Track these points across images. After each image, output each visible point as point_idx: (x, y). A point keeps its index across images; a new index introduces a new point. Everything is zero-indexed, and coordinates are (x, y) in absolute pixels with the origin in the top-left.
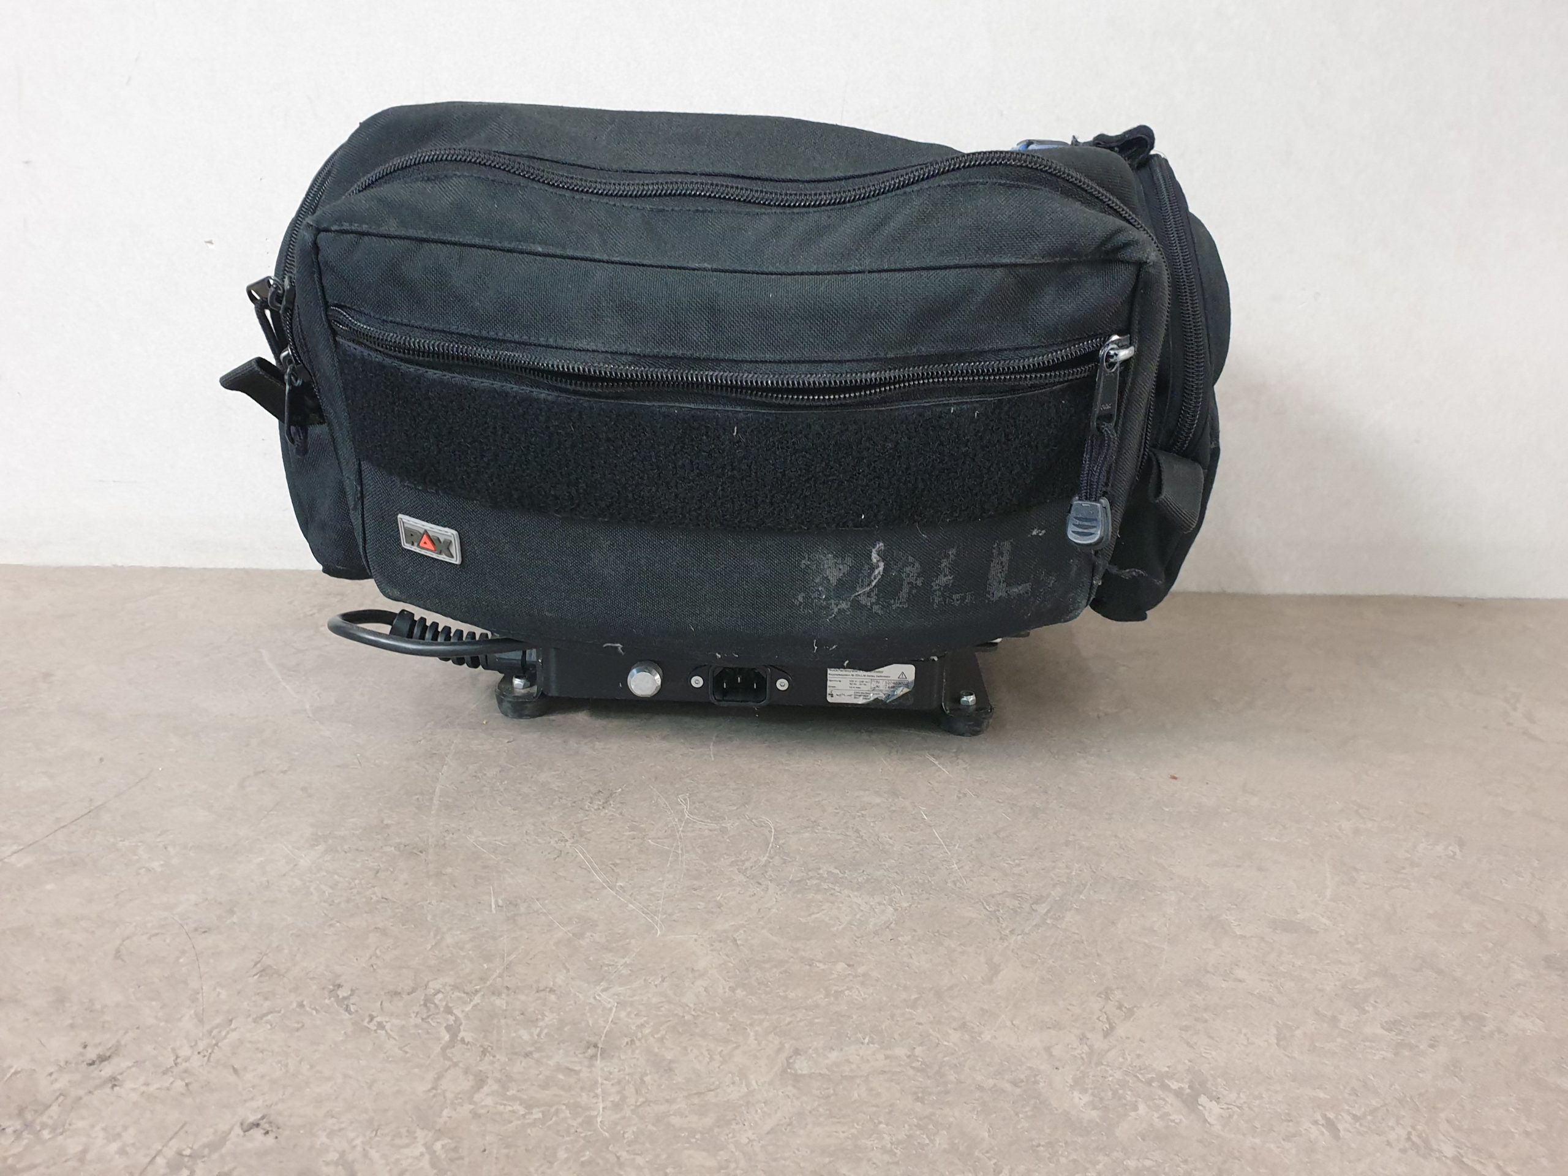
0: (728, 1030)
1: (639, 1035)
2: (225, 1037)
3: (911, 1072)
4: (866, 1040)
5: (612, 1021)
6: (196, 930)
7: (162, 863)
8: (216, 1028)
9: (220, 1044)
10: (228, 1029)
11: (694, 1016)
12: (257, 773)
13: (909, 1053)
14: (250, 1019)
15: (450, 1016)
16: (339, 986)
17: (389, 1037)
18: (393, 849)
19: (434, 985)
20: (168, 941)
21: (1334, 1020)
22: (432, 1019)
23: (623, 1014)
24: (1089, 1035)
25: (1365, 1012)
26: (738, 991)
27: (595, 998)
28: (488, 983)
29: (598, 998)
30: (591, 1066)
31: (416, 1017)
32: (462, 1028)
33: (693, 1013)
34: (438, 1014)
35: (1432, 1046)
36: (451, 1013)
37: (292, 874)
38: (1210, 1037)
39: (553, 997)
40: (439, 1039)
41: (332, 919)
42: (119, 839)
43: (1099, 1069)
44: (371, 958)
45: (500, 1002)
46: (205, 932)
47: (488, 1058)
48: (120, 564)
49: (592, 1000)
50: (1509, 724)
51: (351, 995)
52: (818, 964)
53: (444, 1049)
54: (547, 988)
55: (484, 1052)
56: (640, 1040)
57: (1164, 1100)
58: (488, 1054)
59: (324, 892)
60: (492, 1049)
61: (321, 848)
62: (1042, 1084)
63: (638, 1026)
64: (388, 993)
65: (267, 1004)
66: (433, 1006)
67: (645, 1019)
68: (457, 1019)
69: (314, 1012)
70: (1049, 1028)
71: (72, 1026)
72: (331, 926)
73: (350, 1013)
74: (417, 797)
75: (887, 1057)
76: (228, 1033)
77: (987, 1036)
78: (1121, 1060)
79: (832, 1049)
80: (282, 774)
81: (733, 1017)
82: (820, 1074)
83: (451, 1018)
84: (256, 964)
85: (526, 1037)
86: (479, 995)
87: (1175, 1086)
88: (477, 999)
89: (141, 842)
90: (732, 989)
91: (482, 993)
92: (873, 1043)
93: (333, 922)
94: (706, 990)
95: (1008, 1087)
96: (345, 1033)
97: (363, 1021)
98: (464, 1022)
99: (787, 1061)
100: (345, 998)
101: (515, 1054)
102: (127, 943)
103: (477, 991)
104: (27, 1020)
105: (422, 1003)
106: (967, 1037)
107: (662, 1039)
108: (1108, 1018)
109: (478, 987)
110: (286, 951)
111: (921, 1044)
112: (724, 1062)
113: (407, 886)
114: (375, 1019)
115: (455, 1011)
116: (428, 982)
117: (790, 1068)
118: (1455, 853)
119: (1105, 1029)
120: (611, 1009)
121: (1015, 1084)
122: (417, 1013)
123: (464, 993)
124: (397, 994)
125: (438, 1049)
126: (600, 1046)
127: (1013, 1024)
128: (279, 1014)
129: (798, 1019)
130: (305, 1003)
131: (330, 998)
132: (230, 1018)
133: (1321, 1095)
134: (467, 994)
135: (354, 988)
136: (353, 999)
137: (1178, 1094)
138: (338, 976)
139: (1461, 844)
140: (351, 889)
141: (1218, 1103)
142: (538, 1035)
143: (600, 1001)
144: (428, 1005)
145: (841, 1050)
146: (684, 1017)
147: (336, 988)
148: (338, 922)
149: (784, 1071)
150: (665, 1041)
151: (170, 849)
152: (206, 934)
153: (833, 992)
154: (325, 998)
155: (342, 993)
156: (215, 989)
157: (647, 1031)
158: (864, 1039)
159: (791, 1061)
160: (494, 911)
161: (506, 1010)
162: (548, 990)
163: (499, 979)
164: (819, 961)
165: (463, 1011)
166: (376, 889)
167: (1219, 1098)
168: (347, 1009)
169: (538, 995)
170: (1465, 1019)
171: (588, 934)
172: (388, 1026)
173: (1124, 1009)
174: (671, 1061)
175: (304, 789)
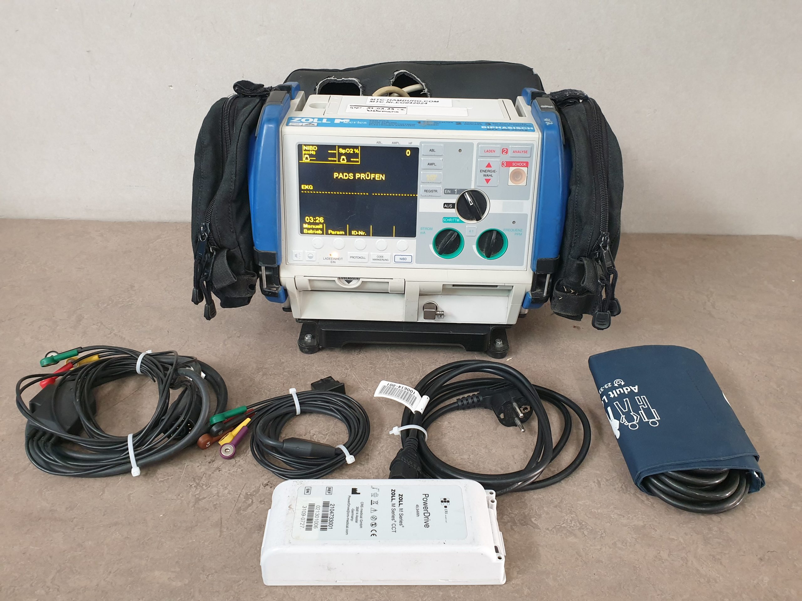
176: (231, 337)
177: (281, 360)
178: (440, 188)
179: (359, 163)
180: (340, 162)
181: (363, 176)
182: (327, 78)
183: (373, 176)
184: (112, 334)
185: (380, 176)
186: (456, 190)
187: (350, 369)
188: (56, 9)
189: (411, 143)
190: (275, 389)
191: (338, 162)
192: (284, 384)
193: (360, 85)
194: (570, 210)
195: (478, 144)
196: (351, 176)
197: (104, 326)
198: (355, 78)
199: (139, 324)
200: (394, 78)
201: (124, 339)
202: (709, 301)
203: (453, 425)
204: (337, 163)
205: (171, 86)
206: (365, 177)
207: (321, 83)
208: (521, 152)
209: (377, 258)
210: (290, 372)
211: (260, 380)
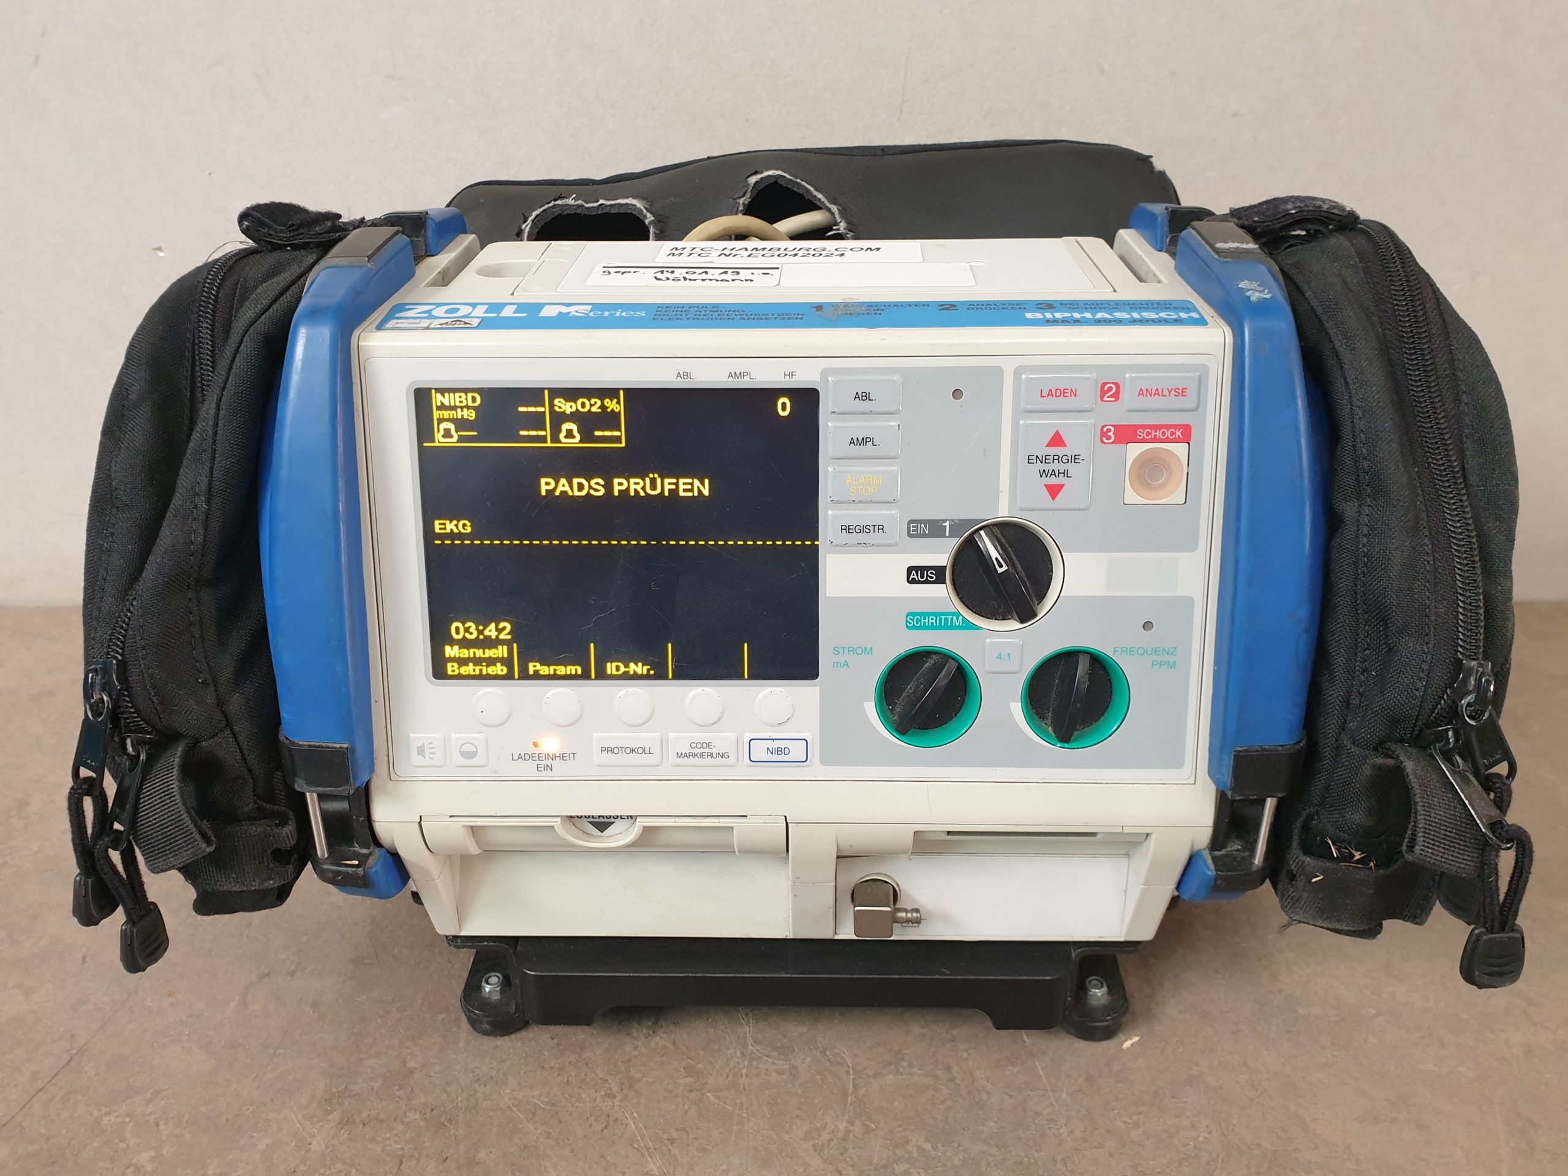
176: (268, 974)
177: (404, 1063)
178: (894, 518)
179: (623, 445)
180: (560, 442)
181: (636, 485)
182: (555, 200)
183: (668, 484)
185: (692, 484)
186: (947, 524)
187: (619, 1097)
189: (791, 375)
191: (552, 442)
192: (401, 1163)
193: (649, 218)
194: (1343, 586)
195: (1018, 371)
196: (596, 487)
198: (634, 197)
200: (748, 195)
204: (549, 444)
205: (160, 249)
206: (643, 488)
207: (537, 216)
208: (1166, 392)
209: (688, 750)
210: (428, 1110)
211: (327, 1147)
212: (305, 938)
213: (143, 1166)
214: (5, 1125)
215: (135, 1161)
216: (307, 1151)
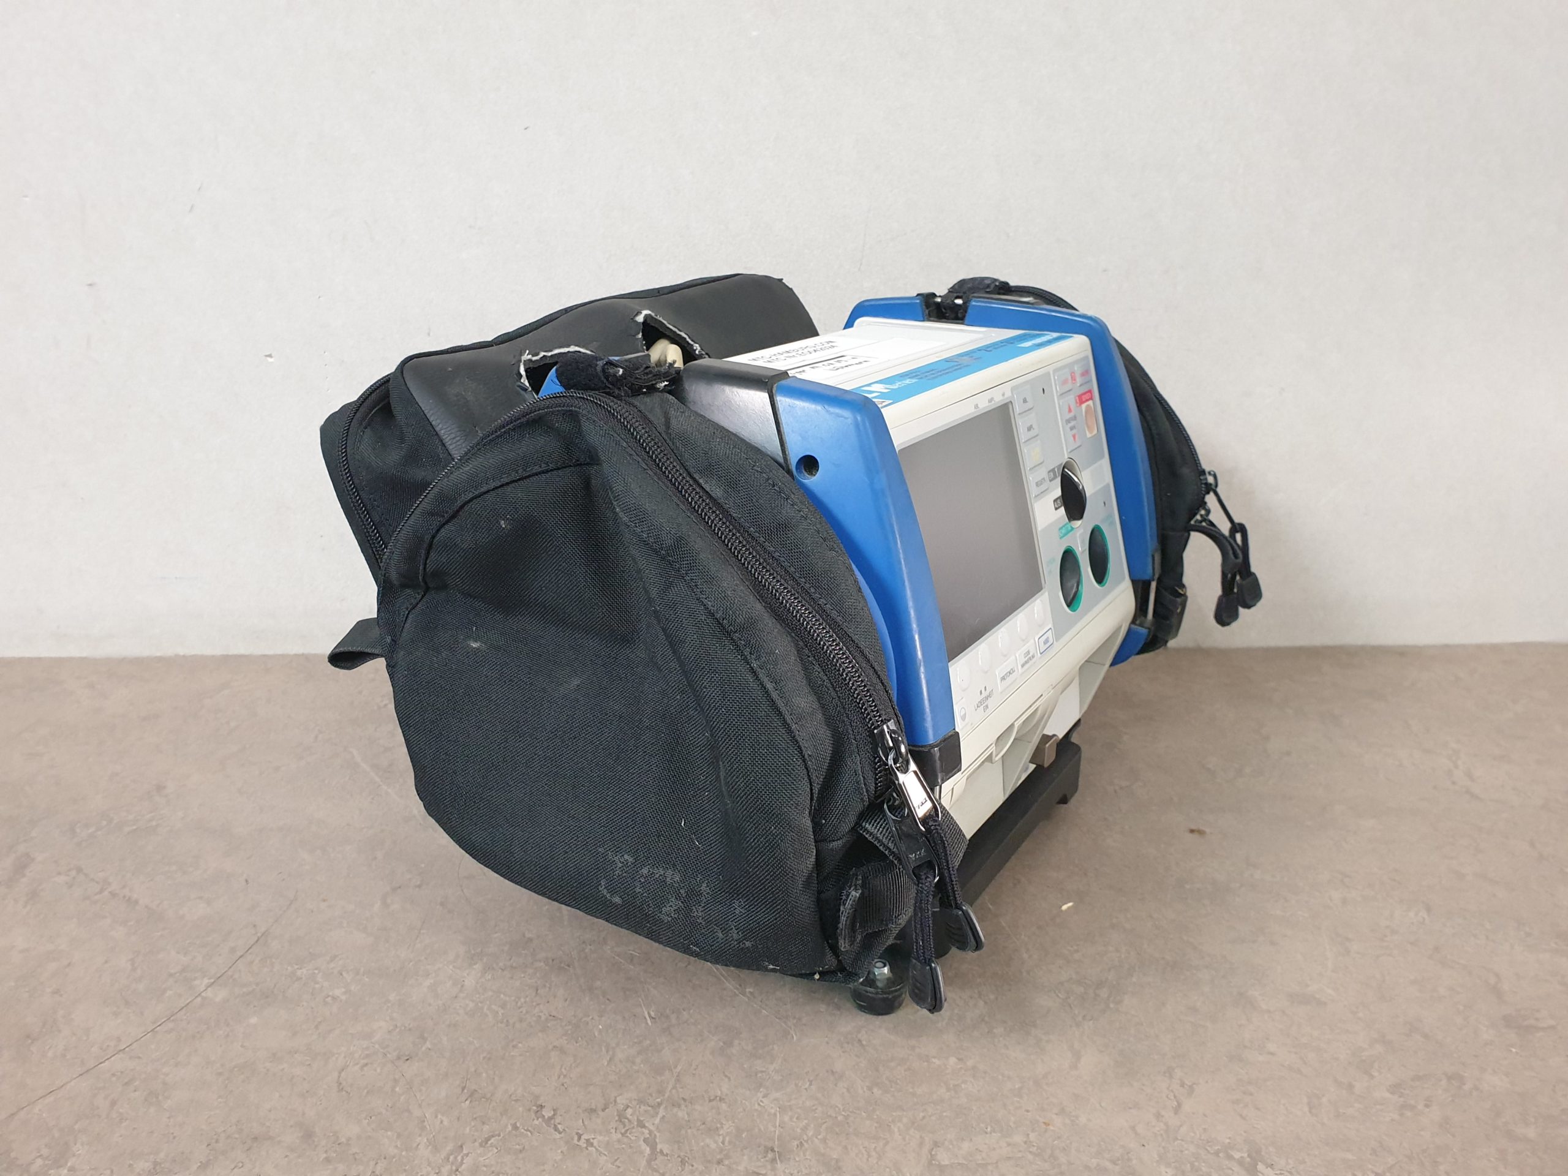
0: (876, 1127)
1: (805, 1138)
2: (462, 1163)
3: (1030, 1157)
4: (989, 1129)
5: (779, 1126)
6: (399, 1058)
7: (343, 990)
8: (452, 1154)
9: (460, 1170)
10: (462, 1154)
11: (844, 1116)
12: (394, 890)
13: (1025, 1139)
14: (477, 1144)
15: (643, 1129)
16: (542, 1107)
17: (600, 1153)
18: (542, 964)
19: (622, 1101)
20: (379, 1070)
21: (1350, 1087)
22: (630, 1134)
23: (786, 1118)
24: (1163, 1113)
25: (1372, 1077)
26: (875, 1090)
27: (759, 1104)
28: (666, 1095)
29: (761, 1104)
30: (773, 1169)
31: (616, 1132)
32: (657, 1140)
33: (843, 1113)
34: (633, 1128)
35: (1427, 1106)
36: (644, 1127)
37: (462, 995)
38: (1258, 1109)
39: (724, 1106)
40: (642, 1152)
41: (513, 1040)
42: (296, 967)
43: (1176, 1143)
44: (559, 1077)
45: (682, 1114)
46: (407, 1060)
47: (688, 1168)
48: (182, 654)
49: (757, 1106)
50: (1454, 783)
51: (554, 1115)
52: (934, 1060)
53: (649, 1162)
54: (716, 1097)
55: (683, 1162)
56: (807, 1142)
57: (1231, 1169)
58: (687, 1164)
59: (497, 1012)
60: (689, 1159)
61: (478, 967)
62: (1134, 1162)
63: (802, 1129)
64: (586, 1110)
65: (486, 1128)
66: (626, 1121)
67: (806, 1121)
68: (651, 1132)
69: (529, 1133)
70: (1130, 1108)
71: (328, 1160)
72: (514, 1046)
73: (560, 1133)
74: (547, 907)
75: (1009, 1144)
76: (463, 1157)
77: (1083, 1120)
78: (1192, 1134)
79: (963, 1139)
80: (417, 889)
81: (877, 1115)
82: (959, 1164)
83: (646, 1131)
84: (463, 1090)
85: (713, 1146)
86: (662, 1107)
87: (1237, 1155)
88: (661, 1112)
89: (316, 969)
90: (870, 1089)
91: (664, 1106)
92: (994, 1132)
93: (515, 1043)
94: (848, 1090)
95: (1108, 1165)
96: (562, 1152)
97: (573, 1139)
98: (658, 1134)
99: (931, 1154)
100: (550, 1118)
101: (709, 1162)
102: (343, 1074)
103: (659, 1104)
104: (286, 1156)
105: (617, 1118)
106: (1067, 1121)
107: (824, 1140)
108: (1175, 1097)
109: (659, 1100)
110: (484, 1075)
111: (1033, 1130)
112: (879, 1158)
113: (567, 1002)
114: (583, 1137)
115: (647, 1125)
116: (616, 1097)
117: (934, 1160)
118: (1424, 919)
119: (1174, 1106)
120: (775, 1115)
121: (1114, 1163)
122: (616, 1129)
123: (649, 1106)
124: (592, 1111)
125: (644, 1163)
126: (776, 1149)
127: (1101, 1106)
128: (500, 1138)
129: (930, 1114)
130: (518, 1125)
131: (538, 1119)
132: (460, 1144)
133: (1350, 1156)
134: (652, 1107)
135: (555, 1108)
136: (558, 1119)
137: (1241, 1162)
138: (537, 1097)
139: (1429, 909)
140: (519, 1008)
141: (1273, 1169)
142: (723, 1143)
143: (764, 1107)
144: (623, 1120)
145: (971, 1140)
146: (836, 1117)
147: (539, 1109)
148: (519, 1043)
149: (930, 1163)
150: (827, 1141)
151: (344, 974)
152: (409, 1061)
153: (951, 1086)
154: (534, 1120)
155: (547, 1113)
156: (436, 1117)
157: (810, 1133)
158: (986, 1128)
159: (933, 1153)
160: (650, 1023)
161: (689, 1121)
162: (718, 1098)
163: (674, 1091)
164: (934, 1057)
165: (653, 1124)
166: (541, 1006)
167: (1272, 1165)
168: (556, 1129)
169: (711, 1103)
170: (1450, 1078)
171: (736, 1042)
172: (595, 1143)
173: (1185, 1086)
174: (837, 1161)
175: (442, 904)
176: (400, 887)
177: (524, 935)
184: (106, 893)
188: (26, 196)
190: (517, 1003)
192: (537, 990)
197: (86, 875)
199: (174, 868)
201: (136, 902)
202: (1456, 767)
203: (970, 1063)
205: (270, 356)
210: (550, 961)
211: (477, 983)
212: (423, 865)
213: (338, 997)
214: (219, 977)
215: (331, 994)
216: (462, 986)
